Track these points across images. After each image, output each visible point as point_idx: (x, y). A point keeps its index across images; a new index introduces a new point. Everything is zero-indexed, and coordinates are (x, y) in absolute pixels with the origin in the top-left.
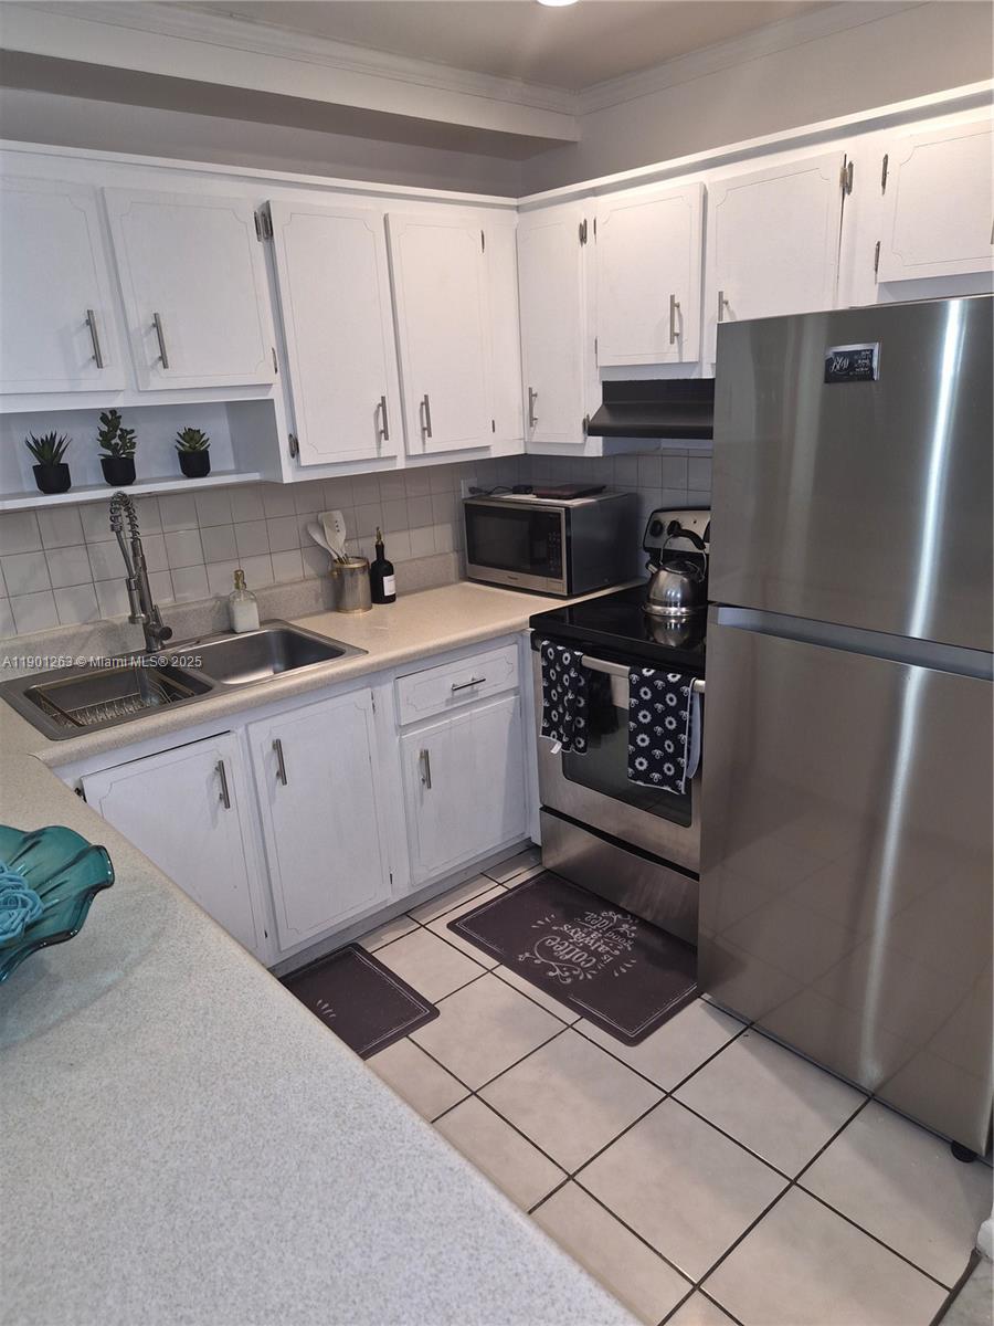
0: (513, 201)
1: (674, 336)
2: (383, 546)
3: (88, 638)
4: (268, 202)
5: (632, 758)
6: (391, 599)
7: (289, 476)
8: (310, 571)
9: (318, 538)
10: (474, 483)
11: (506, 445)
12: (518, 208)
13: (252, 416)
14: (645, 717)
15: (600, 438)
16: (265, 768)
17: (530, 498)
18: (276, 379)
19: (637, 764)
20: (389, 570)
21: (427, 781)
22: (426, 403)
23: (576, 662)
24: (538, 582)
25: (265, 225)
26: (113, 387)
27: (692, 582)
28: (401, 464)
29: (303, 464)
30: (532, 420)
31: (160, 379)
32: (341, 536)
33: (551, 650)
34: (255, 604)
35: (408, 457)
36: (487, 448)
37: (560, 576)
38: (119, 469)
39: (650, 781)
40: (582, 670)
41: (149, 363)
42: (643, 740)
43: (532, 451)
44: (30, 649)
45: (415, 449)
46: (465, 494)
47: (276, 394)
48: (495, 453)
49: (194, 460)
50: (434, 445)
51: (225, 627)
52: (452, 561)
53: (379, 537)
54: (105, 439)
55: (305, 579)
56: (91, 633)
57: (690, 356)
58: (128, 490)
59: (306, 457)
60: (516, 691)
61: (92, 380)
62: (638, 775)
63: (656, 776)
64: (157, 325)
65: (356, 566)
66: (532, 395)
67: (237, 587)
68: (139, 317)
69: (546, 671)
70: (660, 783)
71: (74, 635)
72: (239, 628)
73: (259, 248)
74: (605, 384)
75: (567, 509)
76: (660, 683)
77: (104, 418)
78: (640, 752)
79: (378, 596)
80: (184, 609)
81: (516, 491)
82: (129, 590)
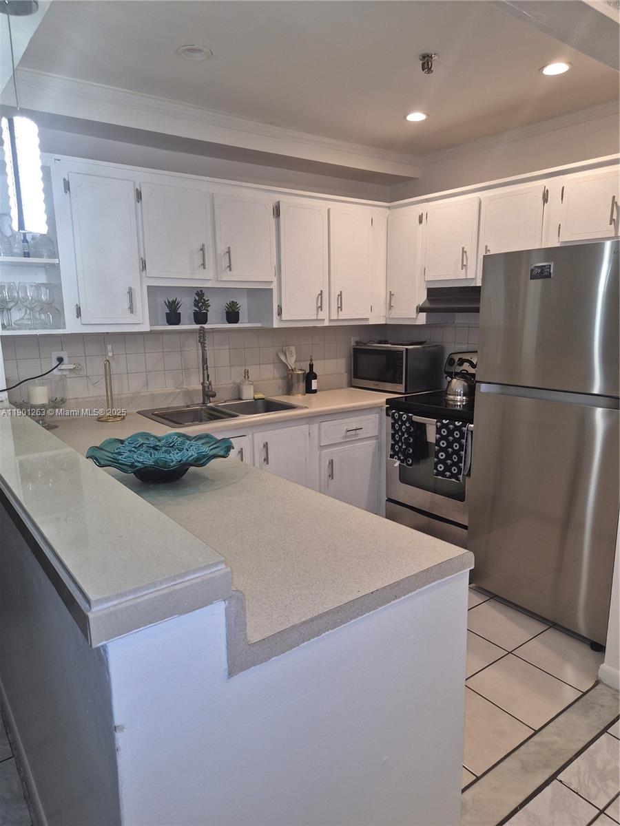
0: (387, 204)
1: (463, 266)
2: (313, 365)
3: (177, 395)
4: (279, 202)
5: (436, 464)
6: (315, 391)
7: (276, 324)
8: (277, 375)
9: (283, 358)
10: (357, 339)
11: (377, 318)
12: (389, 207)
13: (261, 295)
14: (443, 444)
15: (425, 314)
16: (259, 456)
17: (389, 345)
18: (275, 279)
19: (438, 468)
20: (315, 377)
21: (331, 476)
22: (340, 295)
23: (409, 419)
24: (389, 386)
25: (277, 211)
26: (206, 278)
27: (469, 386)
28: (326, 324)
29: (283, 319)
30: (391, 307)
31: (227, 276)
32: (294, 359)
33: (396, 414)
34: (252, 387)
35: (330, 320)
36: (367, 319)
37: (402, 383)
38: (200, 318)
39: (445, 476)
40: (413, 423)
41: (223, 268)
42: (442, 456)
43: (389, 323)
44: (153, 397)
45: (334, 317)
46: (353, 343)
47: (274, 286)
48: (371, 322)
49: (232, 315)
50: (343, 315)
51: (237, 397)
52: (344, 377)
53: (311, 360)
54: (196, 303)
55: (274, 378)
56: (179, 393)
57: (471, 275)
58: (205, 326)
59: (284, 317)
60: (376, 437)
61: (201, 274)
62: (439, 473)
63: (448, 474)
64: (229, 252)
65: (300, 372)
66: (391, 295)
67: (245, 377)
68: (221, 248)
69: (393, 425)
70: (450, 477)
71: (171, 393)
72: (244, 398)
73: (273, 220)
74: (428, 289)
75: (407, 349)
76: (451, 426)
77: (197, 294)
78: (440, 461)
79: (309, 390)
80: (220, 386)
81: (380, 342)
82: (204, 370)
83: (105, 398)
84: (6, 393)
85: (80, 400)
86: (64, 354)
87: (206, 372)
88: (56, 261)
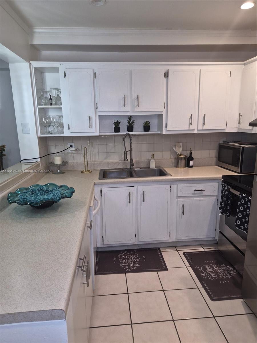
2: (191, 153)
3: (119, 164)
4: (168, 70)
5: (237, 220)
6: (192, 167)
7: (164, 132)
8: (172, 157)
9: (174, 149)
11: (232, 128)
14: (242, 208)
16: (140, 198)
17: (237, 144)
18: (165, 110)
19: (237, 222)
20: (192, 159)
21: (183, 213)
22: (204, 117)
23: (228, 189)
24: (230, 167)
25: (167, 75)
26: (128, 111)
28: (196, 132)
29: (168, 130)
30: (239, 122)
31: (137, 109)
32: (181, 149)
33: (226, 187)
34: (155, 162)
35: (198, 130)
36: (224, 129)
37: (238, 167)
38: (130, 129)
39: (240, 228)
40: (230, 192)
41: (135, 106)
42: (240, 215)
43: (239, 131)
44: (108, 164)
45: (200, 128)
46: (221, 142)
47: (164, 113)
48: (227, 131)
49: (147, 128)
50: (205, 127)
52: (214, 160)
53: (191, 151)
54: (129, 122)
55: (171, 158)
56: (120, 163)
58: (130, 133)
59: (169, 128)
60: (217, 196)
61: (124, 109)
62: (237, 225)
63: (242, 227)
64: (138, 98)
65: (183, 156)
66: (240, 115)
67: (152, 157)
68: (134, 96)
69: (222, 191)
70: (243, 229)
71: (117, 162)
72: (150, 167)
73: (165, 80)
75: (243, 148)
76: (246, 199)
77: (129, 118)
78: (238, 219)
79: (188, 165)
80: (140, 161)
81: (235, 142)
82: (125, 153)
83: (84, 163)
84: (39, 159)
85: (78, 163)
86: (73, 144)
87: (126, 154)
88: (61, 106)
